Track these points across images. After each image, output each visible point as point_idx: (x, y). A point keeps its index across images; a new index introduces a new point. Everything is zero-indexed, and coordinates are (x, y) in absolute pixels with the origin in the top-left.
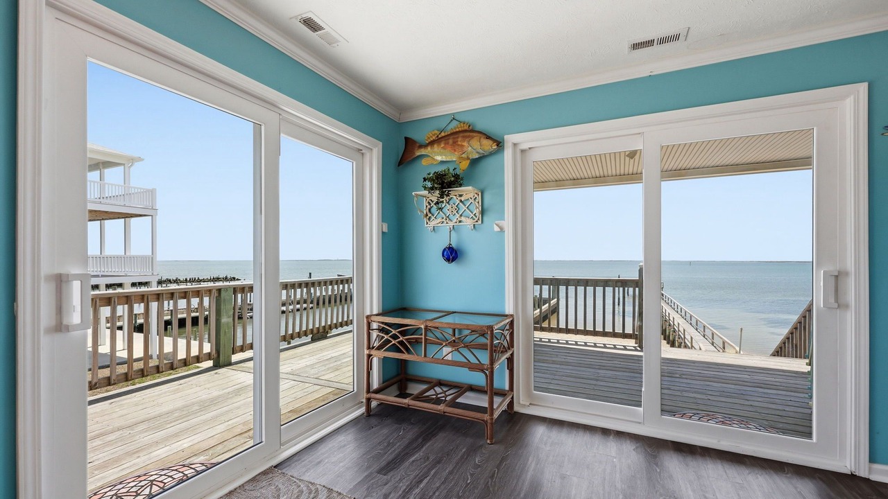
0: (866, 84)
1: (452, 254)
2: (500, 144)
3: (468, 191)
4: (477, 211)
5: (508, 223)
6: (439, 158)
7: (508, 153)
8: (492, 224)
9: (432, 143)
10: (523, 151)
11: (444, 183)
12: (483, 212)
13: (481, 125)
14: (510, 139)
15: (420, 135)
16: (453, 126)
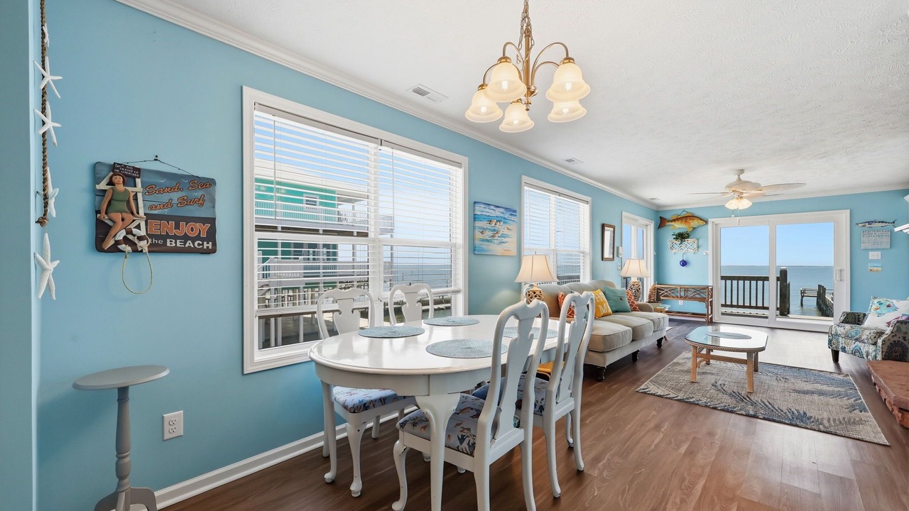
0: (849, 211)
1: (684, 263)
2: (706, 222)
3: (690, 240)
4: (696, 247)
5: (710, 251)
6: (680, 227)
7: (710, 225)
8: (702, 252)
9: (674, 220)
10: (716, 224)
11: (682, 237)
12: (698, 247)
13: (697, 213)
14: (710, 220)
15: (668, 216)
16: (684, 214)
